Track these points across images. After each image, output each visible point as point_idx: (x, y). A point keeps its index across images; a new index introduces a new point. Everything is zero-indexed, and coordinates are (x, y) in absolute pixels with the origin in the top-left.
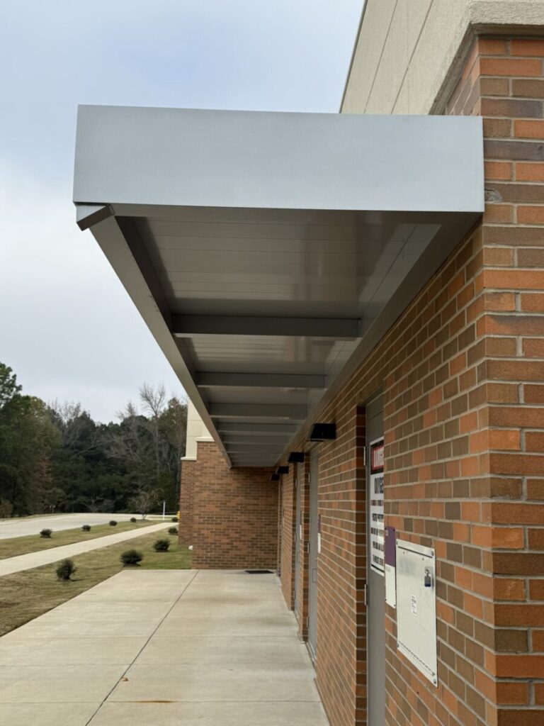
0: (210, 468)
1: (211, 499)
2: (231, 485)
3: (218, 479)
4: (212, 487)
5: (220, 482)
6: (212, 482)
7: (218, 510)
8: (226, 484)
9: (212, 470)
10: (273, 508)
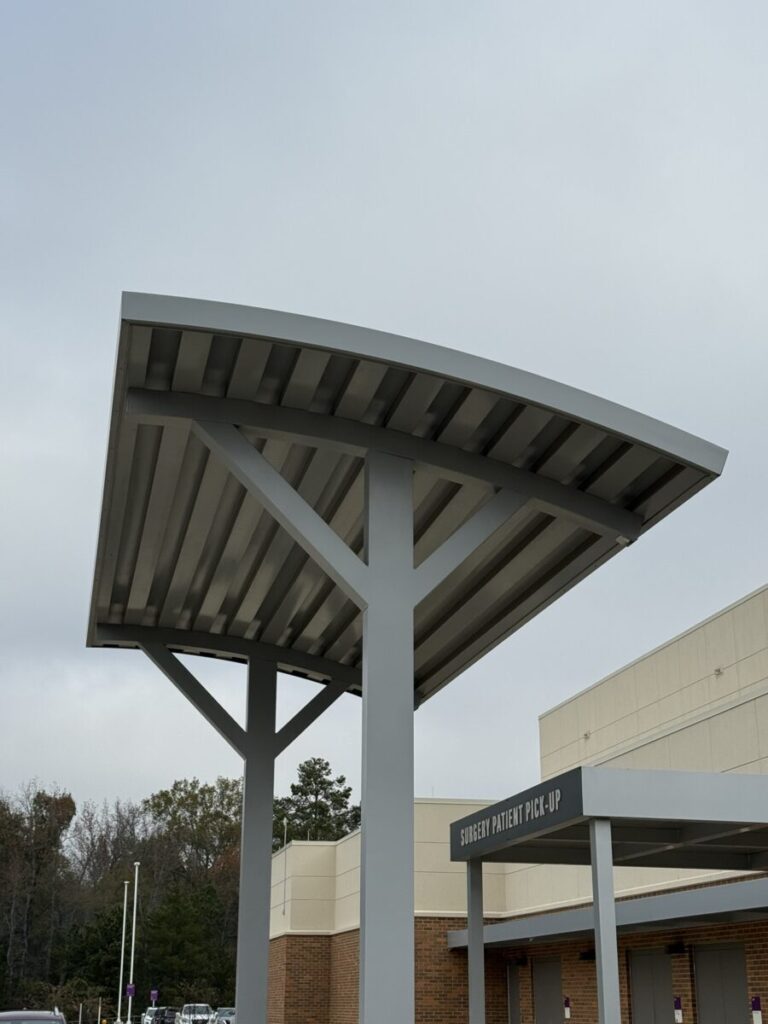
0: (426, 950)
1: (429, 990)
2: (450, 971)
3: (437, 964)
4: (429, 975)
5: (438, 967)
6: (428, 968)
7: (437, 1003)
8: (446, 971)
9: (427, 953)
10: (501, 999)
